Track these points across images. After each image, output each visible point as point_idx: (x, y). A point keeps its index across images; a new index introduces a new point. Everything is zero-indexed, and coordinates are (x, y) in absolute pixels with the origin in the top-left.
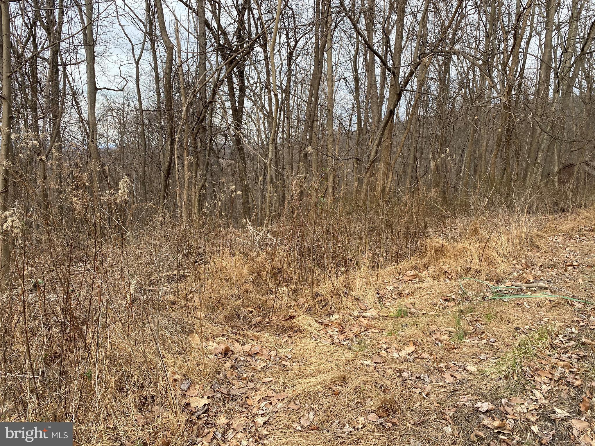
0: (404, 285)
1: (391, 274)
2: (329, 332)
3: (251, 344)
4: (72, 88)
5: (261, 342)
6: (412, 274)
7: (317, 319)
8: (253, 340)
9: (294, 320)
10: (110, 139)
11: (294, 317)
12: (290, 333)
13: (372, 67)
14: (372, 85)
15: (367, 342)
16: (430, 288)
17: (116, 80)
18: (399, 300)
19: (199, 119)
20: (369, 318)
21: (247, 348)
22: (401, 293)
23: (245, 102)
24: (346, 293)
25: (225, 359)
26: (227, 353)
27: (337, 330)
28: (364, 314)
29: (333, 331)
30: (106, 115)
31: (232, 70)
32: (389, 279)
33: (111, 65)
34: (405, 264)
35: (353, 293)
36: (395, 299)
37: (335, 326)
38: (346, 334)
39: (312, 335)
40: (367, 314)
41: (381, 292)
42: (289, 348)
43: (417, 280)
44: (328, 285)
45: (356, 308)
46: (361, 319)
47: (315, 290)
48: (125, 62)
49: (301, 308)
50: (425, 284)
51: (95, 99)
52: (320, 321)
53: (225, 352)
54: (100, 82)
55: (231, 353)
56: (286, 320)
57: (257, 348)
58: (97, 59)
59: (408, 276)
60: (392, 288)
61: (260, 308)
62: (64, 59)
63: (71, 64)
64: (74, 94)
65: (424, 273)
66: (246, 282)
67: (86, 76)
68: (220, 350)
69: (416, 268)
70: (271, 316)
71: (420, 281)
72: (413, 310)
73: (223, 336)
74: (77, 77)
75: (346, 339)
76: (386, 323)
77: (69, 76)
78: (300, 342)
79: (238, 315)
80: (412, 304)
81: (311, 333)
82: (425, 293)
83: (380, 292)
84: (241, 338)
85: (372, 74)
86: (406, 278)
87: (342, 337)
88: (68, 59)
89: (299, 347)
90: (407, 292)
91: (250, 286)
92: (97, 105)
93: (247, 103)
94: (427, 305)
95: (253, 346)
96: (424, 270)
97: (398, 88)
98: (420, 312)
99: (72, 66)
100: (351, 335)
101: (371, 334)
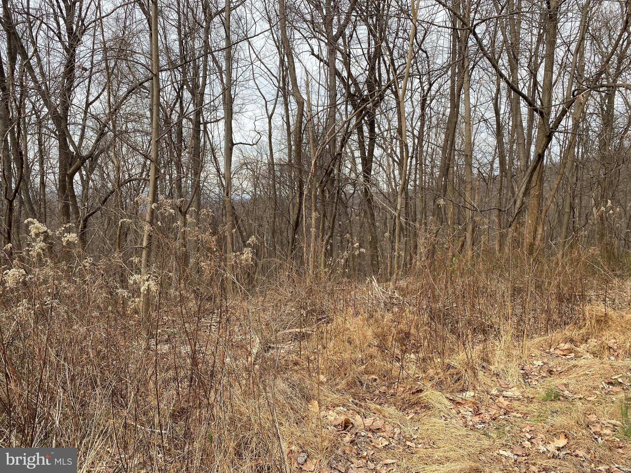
0: (556, 361)
1: (540, 347)
2: (461, 411)
3: (373, 418)
4: (211, 145)
5: (384, 416)
6: (566, 347)
7: (448, 395)
8: (375, 413)
9: (421, 395)
10: (244, 191)
11: (421, 391)
12: (417, 409)
13: (517, 107)
14: (517, 125)
15: (507, 428)
16: (589, 367)
17: (251, 135)
18: (549, 379)
19: (327, 171)
20: (511, 399)
21: (368, 422)
22: (551, 371)
23: (376, 150)
24: (483, 367)
25: (344, 432)
26: (346, 425)
27: (471, 409)
28: (505, 393)
29: (467, 411)
30: (241, 168)
31: (363, 118)
32: (537, 352)
33: (246, 121)
34: (556, 335)
35: (492, 367)
36: (543, 377)
37: (469, 405)
38: (482, 415)
39: (442, 414)
40: (509, 394)
41: (527, 367)
42: (414, 426)
43: (572, 355)
44: (462, 356)
45: (496, 386)
46: (501, 399)
47: (447, 361)
48: (260, 117)
49: (430, 380)
50: (582, 362)
51: (231, 153)
52: (451, 398)
53: (345, 424)
54: (237, 138)
55: (351, 426)
56: (413, 393)
57: (379, 423)
58: (234, 116)
59: (562, 350)
60: (541, 364)
61: (385, 377)
62: (205, 119)
63: (211, 122)
64: (213, 150)
65: (582, 346)
66: (370, 346)
67: (223, 132)
68: (339, 422)
69: (572, 341)
70: (396, 387)
71: (577, 357)
72: (566, 393)
73: (344, 406)
74: (216, 134)
75: (482, 422)
76: (532, 407)
77: (209, 133)
78: (427, 420)
79: (360, 382)
80: (565, 385)
81: (440, 411)
82: (583, 373)
83: (525, 368)
84: (363, 410)
85: (517, 114)
86: (558, 352)
87: (477, 419)
88: (209, 117)
89: (426, 427)
90: (559, 369)
91: (374, 350)
92: (234, 159)
93: (377, 152)
94: (584, 388)
95: (374, 420)
96: (582, 343)
97: (548, 130)
98: (575, 396)
99: (212, 124)
100: (487, 418)
101: (512, 419)
